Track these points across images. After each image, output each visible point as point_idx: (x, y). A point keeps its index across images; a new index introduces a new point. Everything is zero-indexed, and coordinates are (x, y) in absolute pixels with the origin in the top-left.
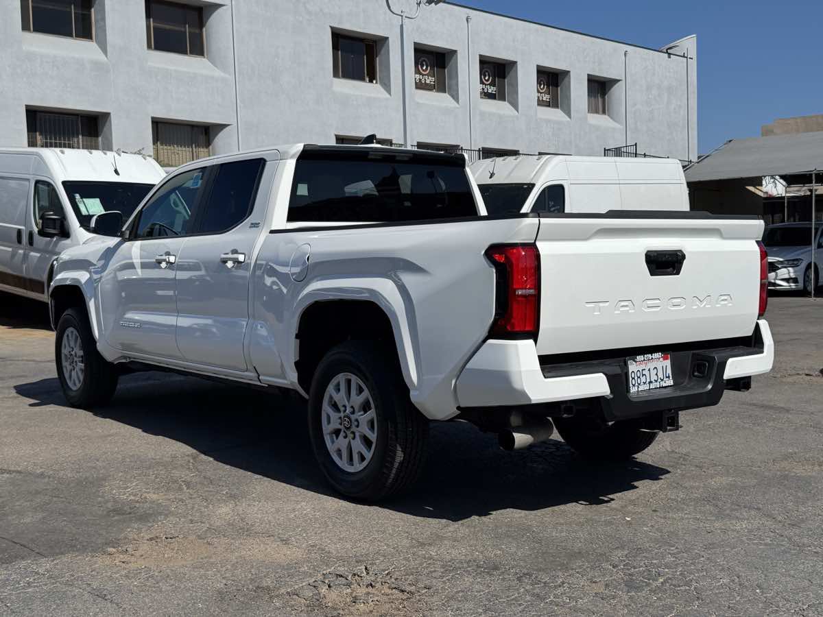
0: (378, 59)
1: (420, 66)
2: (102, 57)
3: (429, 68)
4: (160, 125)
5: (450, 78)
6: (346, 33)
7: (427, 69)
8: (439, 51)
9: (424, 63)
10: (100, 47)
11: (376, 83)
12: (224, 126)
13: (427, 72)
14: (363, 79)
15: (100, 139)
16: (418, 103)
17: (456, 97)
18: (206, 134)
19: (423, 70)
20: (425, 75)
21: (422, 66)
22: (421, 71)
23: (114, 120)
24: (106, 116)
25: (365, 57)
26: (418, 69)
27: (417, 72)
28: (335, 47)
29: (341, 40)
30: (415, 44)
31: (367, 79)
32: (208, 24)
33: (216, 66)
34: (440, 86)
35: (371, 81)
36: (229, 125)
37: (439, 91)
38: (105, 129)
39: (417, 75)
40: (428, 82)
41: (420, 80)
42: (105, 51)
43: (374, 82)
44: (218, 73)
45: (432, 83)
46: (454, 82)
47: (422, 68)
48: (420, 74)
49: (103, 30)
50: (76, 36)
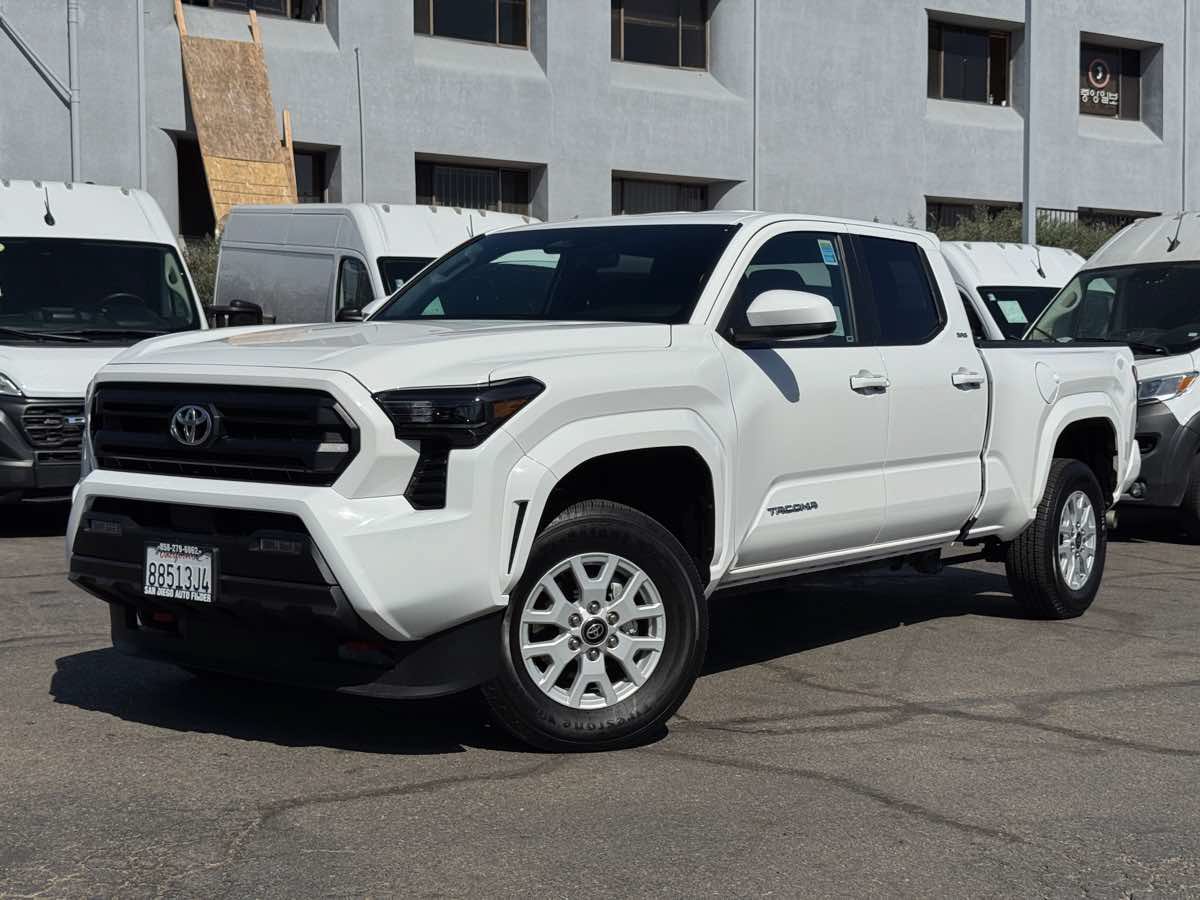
0: (1011, 63)
1: (1090, 74)
2: (539, 74)
3: (1108, 76)
4: (626, 185)
5: (1147, 95)
6: (954, 21)
7: (1104, 78)
8: (1127, 46)
9: (1100, 68)
10: (537, 59)
11: (1008, 105)
12: (731, 184)
13: (1106, 83)
14: (982, 99)
15: (530, 206)
16: (1084, 140)
17: (1158, 130)
18: (702, 197)
19: (1097, 81)
20: (1101, 89)
21: (1095, 74)
22: (1094, 83)
23: (552, 177)
24: (541, 169)
25: (989, 60)
26: (1088, 79)
27: (1085, 83)
28: (934, 45)
29: (945, 32)
30: (1083, 34)
31: (991, 100)
32: (715, 13)
33: (723, 84)
34: (1129, 109)
35: (997, 102)
36: (740, 182)
37: (1125, 117)
38: (538, 190)
39: (1084, 90)
40: (1105, 101)
41: (1090, 98)
42: (544, 65)
43: (1004, 103)
44: (726, 96)
45: (1113, 103)
46: (1154, 100)
47: (1095, 77)
48: (1091, 87)
49: (542, 29)
50: (500, 42)
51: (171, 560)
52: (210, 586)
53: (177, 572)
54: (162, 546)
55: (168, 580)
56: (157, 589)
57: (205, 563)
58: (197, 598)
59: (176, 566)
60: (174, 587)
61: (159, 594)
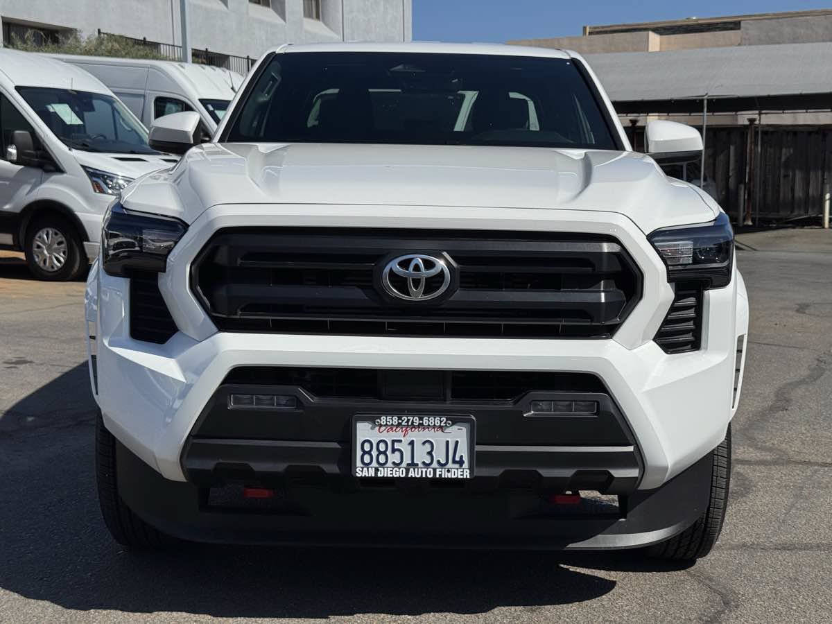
51: (398, 435)
52: (466, 459)
53: (409, 448)
54: (383, 419)
55: (395, 458)
56: (377, 470)
57: (459, 435)
58: (446, 475)
59: (406, 440)
60: (404, 465)
61: (379, 475)
